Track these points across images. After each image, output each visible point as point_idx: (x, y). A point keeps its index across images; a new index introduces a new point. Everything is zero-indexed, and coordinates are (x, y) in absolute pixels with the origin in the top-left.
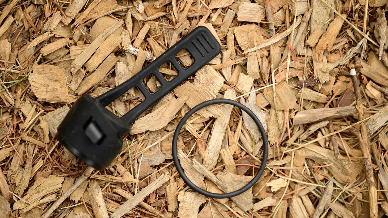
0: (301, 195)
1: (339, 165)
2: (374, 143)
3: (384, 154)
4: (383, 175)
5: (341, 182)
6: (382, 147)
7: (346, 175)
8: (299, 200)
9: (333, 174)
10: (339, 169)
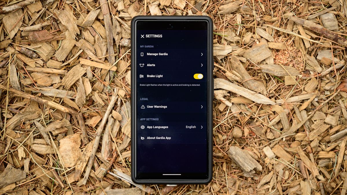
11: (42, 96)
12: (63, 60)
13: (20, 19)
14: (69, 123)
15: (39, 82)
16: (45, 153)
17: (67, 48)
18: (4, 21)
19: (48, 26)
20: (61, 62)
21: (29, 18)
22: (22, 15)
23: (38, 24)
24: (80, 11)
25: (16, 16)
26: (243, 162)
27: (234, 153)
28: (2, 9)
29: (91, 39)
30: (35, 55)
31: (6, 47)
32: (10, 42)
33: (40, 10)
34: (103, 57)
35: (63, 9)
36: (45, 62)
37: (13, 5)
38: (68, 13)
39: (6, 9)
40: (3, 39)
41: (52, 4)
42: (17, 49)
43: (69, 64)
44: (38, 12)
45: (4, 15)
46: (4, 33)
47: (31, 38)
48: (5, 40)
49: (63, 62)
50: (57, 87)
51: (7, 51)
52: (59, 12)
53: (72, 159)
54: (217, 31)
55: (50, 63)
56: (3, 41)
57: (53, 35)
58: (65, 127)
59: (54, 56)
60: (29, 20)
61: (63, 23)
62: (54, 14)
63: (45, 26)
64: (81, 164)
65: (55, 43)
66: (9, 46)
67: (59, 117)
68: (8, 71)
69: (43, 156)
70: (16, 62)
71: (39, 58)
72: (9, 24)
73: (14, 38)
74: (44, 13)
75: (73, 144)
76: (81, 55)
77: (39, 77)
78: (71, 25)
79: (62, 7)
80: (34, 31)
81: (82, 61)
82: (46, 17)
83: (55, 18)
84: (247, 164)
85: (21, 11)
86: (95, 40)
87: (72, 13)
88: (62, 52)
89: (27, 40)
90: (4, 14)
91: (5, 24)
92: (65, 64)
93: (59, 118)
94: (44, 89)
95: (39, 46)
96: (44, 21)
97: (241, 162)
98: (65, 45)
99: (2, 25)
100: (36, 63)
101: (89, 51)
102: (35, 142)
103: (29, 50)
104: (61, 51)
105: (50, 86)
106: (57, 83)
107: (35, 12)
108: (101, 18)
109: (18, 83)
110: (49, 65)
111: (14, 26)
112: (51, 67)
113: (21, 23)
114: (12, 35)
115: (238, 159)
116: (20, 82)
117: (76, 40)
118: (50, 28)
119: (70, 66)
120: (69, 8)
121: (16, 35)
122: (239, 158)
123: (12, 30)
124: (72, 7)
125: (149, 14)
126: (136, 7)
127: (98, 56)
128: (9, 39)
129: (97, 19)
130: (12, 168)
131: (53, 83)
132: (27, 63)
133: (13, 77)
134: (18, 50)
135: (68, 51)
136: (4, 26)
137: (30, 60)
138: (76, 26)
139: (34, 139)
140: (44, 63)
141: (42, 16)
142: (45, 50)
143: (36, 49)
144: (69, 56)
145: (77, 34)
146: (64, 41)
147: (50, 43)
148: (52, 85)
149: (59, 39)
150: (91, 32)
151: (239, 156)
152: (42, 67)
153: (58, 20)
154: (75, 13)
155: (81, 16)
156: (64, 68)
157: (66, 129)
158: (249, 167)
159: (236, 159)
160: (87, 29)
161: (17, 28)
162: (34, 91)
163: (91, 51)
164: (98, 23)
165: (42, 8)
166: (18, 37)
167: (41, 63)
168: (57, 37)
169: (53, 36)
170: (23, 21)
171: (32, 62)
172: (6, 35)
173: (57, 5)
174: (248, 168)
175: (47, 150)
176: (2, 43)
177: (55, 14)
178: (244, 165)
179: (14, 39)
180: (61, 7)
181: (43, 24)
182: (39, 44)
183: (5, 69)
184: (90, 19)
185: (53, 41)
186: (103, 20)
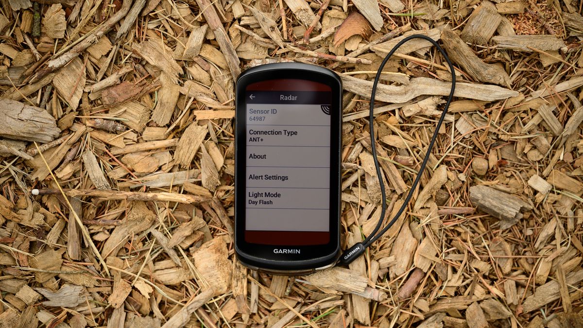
0: (153, 270)
1: (133, 224)
2: (119, 185)
3: (133, 177)
4: (152, 183)
5: (150, 225)
6: (125, 177)
7: (144, 219)
8: (158, 272)
9: (140, 231)
10: (136, 224)
11: (148, 190)
12: (167, 122)
13: (80, 74)
14: (202, 221)
15: (139, 169)
16: (178, 282)
17: (169, 101)
18: (56, 83)
19: (129, 73)
20: (164, 126)
21: (95, 69)
22: (82, 67)
23: (112, 74)
24: (174, 36)
25: (74, 70)
26: (500, 205)
27: (479, 196)
28: (48, 66)
29: (204, 76)
30: (119, 127)
31: (69, 125)
32: (74, 115)
33: (110, 51)
34: (231, 100)
35: (147, 40)
36: (140, 134)
37: (63, 54)
38: (155, 45)
39: (53, 64)
40: (62, 113)
41: (127, 37)
42: (88, 123)
43: (177, 127)
44: (107, 55)
45: (53, 75)
46: (62, 103)
47: (106, 100)
48: (66, 114)
49: (168, 126)
50: (169, 169)
51: (73, 132)
52: (140, 47)
53: (221, 279)
54: (406, 10)
55: (148, 133)
56: (62, 116)
57: (141, 86)
58: (198, 230)
59: (150, 120)
60: (97, 72)
61: (152, 63)
62: (134, 52)
63: (124, 75)
64: (239, 283)
65: (147, 99)
66: (74, 122)
67: (185, 217)
68: (83, 163)
69: (176, 286)
70: (92, 145)
71: (128, 129)
72: (65, 86)
73: (79, 107)
74: (117, 55)
75: (216, 256)
76: (194, 106)
77: (136, 161)
78: (165, 62)
79: (144, 37)
80: (108, 88)
81: (199, 114)
82: (121, 60)
83: (137, 57)
84: (507, 205)
85: (79, 61)
86: (211, 77)
87: (162, 42)
88: (162, 111)
89: (100, 105)
90: (53, 72)
91: (59, 88)
92: (172, 128)
93: (184, 219)
94: (148, 177)
95: (123, 110)
96: (121, 67)
97: (495, 207)
98: (164, 97)
99: (55, 92)
100: (125, 139)
101: (205, 97)
102: (157, 267)
103: (108, 121)
104: (160, 110)
105: (157, 171)
106: (168, 162)
107: (102, 56)
108: (211, 37)
109: (104, 179)
110: (147, 138)
111: (74, 89)
112: (151, 139)
113: (85, 80)
114: (74, 103)
115: (490, 203)
116: (108, 177)
117: (180, 85)
118: (133, 76)
119: (180, 130)
120: (155, 36)
121: (81, 102)
122: (491, 201)
123: (72, 96)
124: (160, 32)
125: (288, 10)
126: (264, 4)
127: (221, 101)
128: (72, 111)
129: (206, 41)
130: (135, 318)
131: (161, 165)
132: (111, 143)
133: (95, 172)
134: (91, 125)
135: (173, 107)
136: (58, 92)
137: (114, 136)
138: (174, 62)
139: (154, 263)
140: (138, 136)
141: (116, 60)
142: (135, 113)
143: (119, 116)
144: (175, 114)
145: (179, 74)
146: (160, 91)
147: (140, 100)
148: (160, 168)
149: (153, 90)
150: (201, 65)
151: (489, 197)
152: (137, 143)
153: (143, 59)
154: (166, 42)
155: (178, 44)
156: (172, 136)
157: (201, 233)
158: (511, 209)
159: (487, 204)
160: (194, 62)
161: (80, 90)
162: (133, 187)
163: (207, 95)
164: (209, 48)
165: (112, 47)
166: (86, 105)
167: (134, 136)
168: (147, 88)
169: (141, 88)
170: (87, 76)
171: (118, 139)
172: (64, 106)
173: (135, 36)
174: (510, 213)
175: (180, 276)
176: (62, 121)
177: (136, 51)
178: (502, 210)
179: (80, 109)
180: (141, 37)
181: (120, 73)
182: (121, 106)
183: (78, 161)
184: (194, 45)
185: (143, 96)
186: (215, 39)
